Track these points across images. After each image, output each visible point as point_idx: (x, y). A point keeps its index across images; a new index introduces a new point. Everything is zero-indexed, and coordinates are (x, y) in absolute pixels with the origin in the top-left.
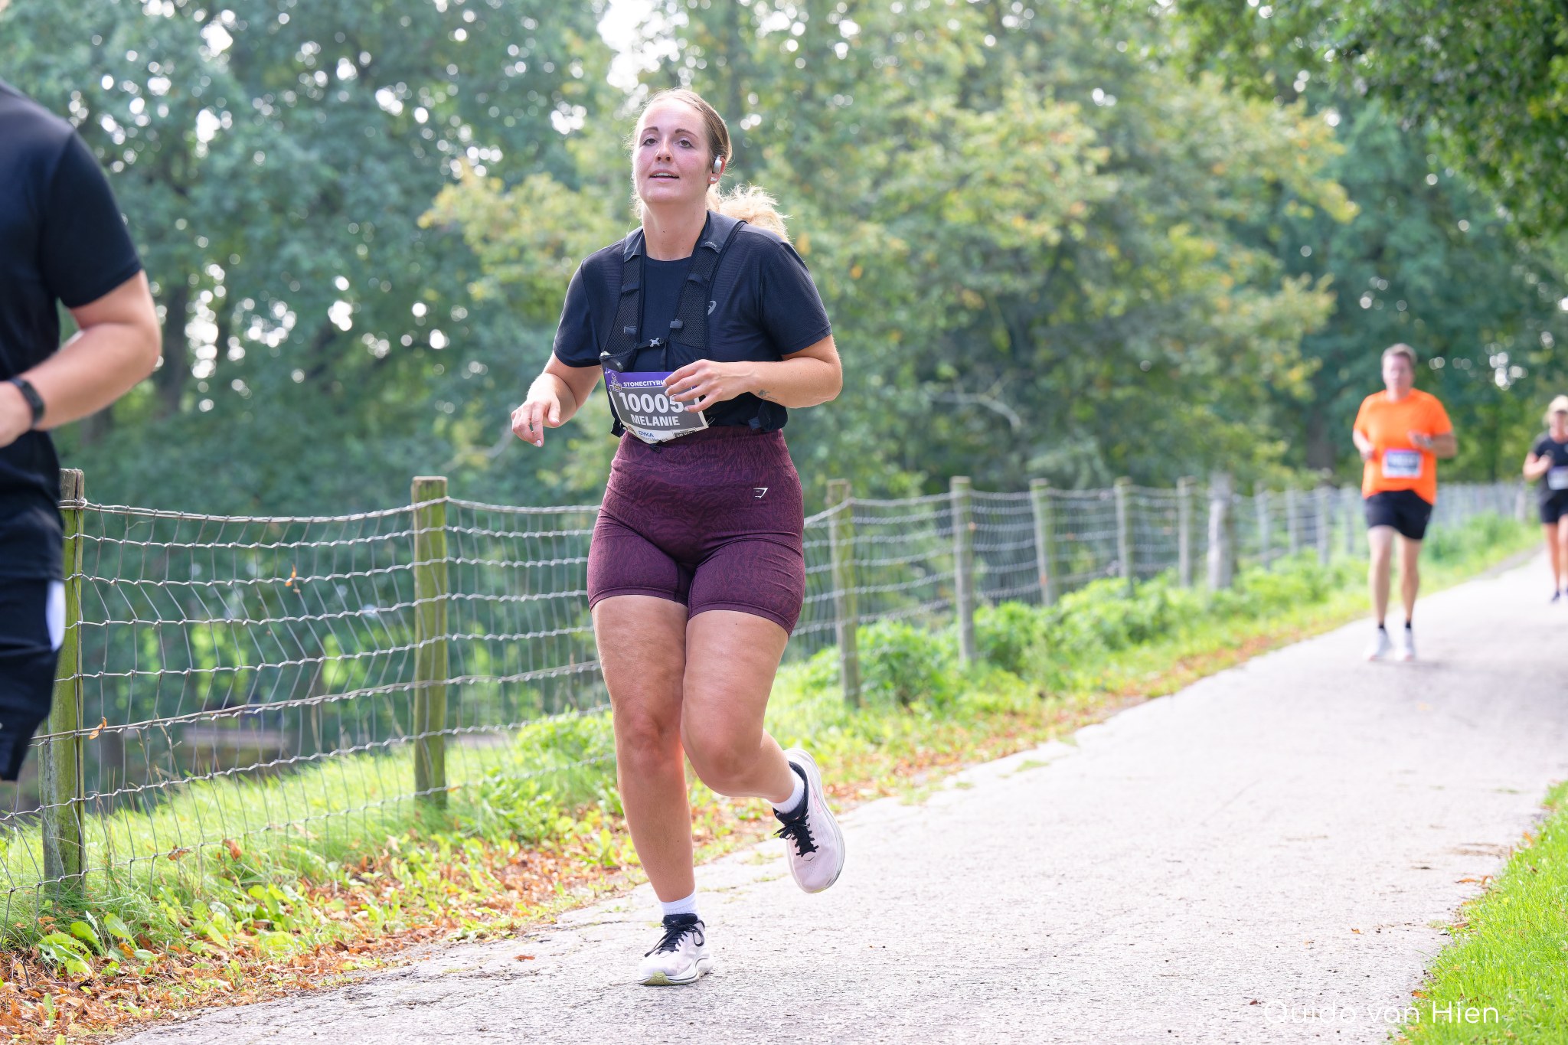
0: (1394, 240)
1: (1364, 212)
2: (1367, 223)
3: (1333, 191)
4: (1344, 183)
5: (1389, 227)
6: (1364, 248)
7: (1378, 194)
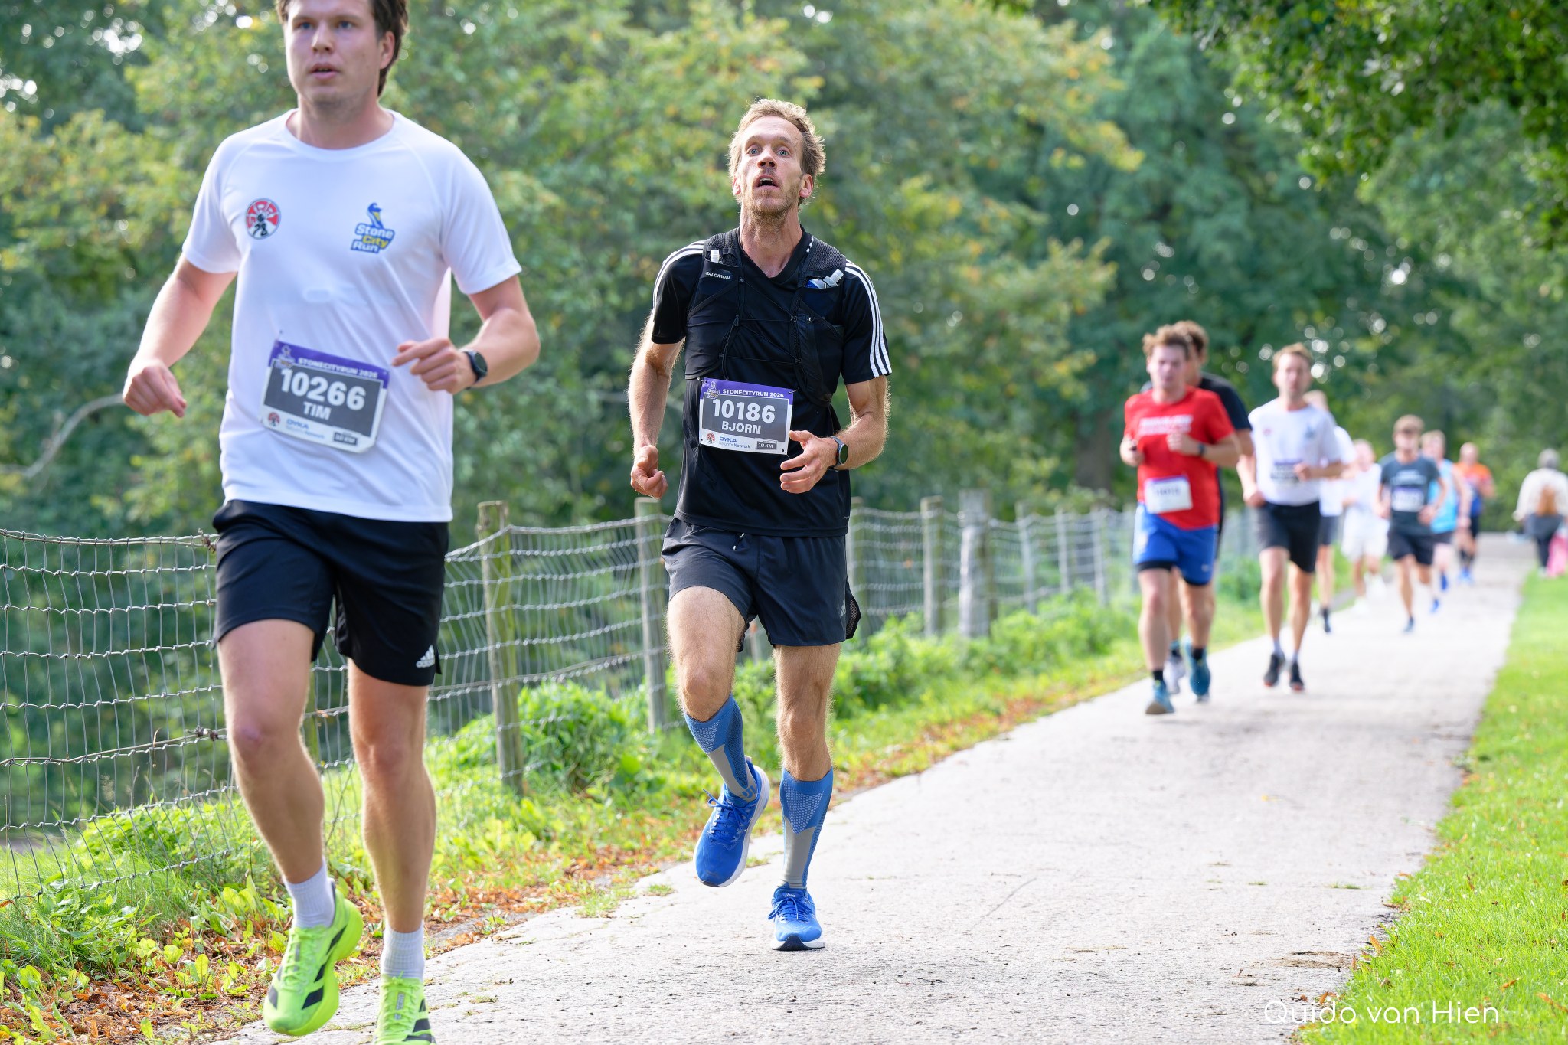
0: (1183, 194)
1: (1147, 161)
2: (1153, 174)
3: (1109, 132)
4: (1121, 124)
5: (1179, 179)
6: (1146, 207)
7: (1164, 137)
